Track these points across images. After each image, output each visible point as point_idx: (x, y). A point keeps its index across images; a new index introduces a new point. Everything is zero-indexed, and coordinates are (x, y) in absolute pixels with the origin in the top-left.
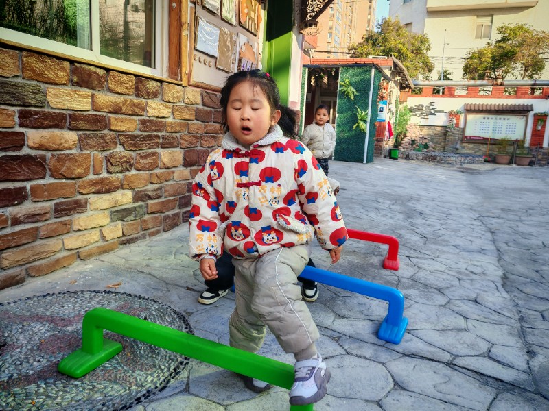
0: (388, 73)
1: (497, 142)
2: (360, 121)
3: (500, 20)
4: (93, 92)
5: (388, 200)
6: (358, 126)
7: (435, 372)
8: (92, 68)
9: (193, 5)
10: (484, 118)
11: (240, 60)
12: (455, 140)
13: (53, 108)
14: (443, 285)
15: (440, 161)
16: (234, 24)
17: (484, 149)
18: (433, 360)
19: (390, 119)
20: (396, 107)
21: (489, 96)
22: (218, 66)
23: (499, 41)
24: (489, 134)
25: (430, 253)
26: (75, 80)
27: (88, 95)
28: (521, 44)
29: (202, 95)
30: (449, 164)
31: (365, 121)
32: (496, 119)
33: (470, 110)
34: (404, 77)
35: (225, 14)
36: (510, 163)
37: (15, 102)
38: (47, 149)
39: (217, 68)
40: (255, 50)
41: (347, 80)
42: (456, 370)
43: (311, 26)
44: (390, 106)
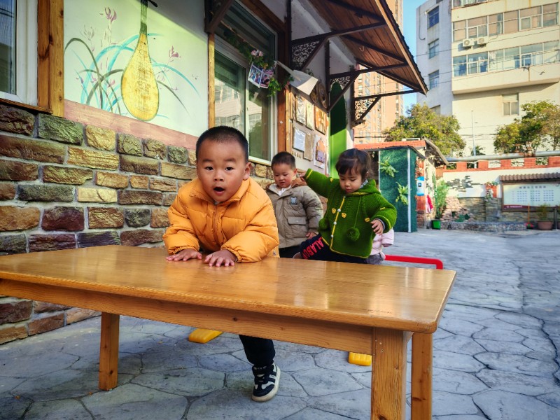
0: (422, 152)
1: (537, 209)
2: (401, 195)
3: (527, 98)
6: (400, 200)
9: (292, 122)
10: (521, 188)
11: (317, 151)
12: (495, 209)
16: (313, 129)
17: (524, 217)
19: (429, 193)
20: (434, 182)
21: (523, 167)
22: (305, 157)
23: (525, 117)
24: (528, 203)
28: (546, 119)
30: (491, 231)
31: (406, 195)
32: (532, 187)
33: (505, 181)
34: (437, 155)
35: (308, 124)
36: (553, 228)
39: (304, 159)
40: (324, 144)
41: (386, 161)
44: (427, 182)
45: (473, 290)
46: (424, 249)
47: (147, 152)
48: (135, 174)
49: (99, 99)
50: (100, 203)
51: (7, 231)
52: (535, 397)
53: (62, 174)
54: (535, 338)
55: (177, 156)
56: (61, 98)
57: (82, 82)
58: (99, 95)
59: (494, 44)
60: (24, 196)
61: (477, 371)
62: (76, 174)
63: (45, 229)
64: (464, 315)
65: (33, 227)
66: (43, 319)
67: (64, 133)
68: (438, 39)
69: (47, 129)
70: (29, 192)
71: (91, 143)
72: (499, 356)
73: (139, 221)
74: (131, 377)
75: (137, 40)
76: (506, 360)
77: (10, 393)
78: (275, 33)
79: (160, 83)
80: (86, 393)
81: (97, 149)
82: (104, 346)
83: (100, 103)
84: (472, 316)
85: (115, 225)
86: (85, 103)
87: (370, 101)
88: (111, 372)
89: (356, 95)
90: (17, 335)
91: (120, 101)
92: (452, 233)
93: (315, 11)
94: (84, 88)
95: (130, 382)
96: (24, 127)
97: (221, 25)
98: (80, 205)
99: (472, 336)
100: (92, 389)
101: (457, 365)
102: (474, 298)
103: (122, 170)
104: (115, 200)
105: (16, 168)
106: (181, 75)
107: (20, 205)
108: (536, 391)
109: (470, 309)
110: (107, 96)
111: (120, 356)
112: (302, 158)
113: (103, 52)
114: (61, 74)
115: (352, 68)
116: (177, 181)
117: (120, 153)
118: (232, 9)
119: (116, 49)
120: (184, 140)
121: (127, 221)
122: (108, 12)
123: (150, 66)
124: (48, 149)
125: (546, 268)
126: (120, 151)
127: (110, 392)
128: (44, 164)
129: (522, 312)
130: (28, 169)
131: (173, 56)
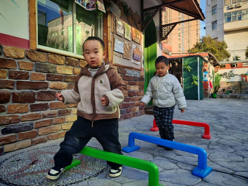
0: (206, 59)
2: (194, 81)
4: (74, 68)
5: (209, 113)
6: (194, 83)
7: (224, 177)
8: (73, 59)
9: (112, 34)
11: (134, 54)
12: (246, 88)
13: (58, 74)
14: (233, 145)
15: (239, 98)
16: (130, 40)
18: (223, 172)
19: (210, 80)
20: (213, 74)
22: (124, 57)
25: (228, 133)
26: (67, 63)
27: (72, 69)
29: (118, 69)
31: (197, 81)
35: (126, 37)
37: (45, 71)
38: (56, 89)
39: (123, 58)
40: (140, 50)
41: (186, 63)
42: (235, 176)
43: (164, 39)
68: (216, 5)
89: (163, 24)
92: (222, 100)
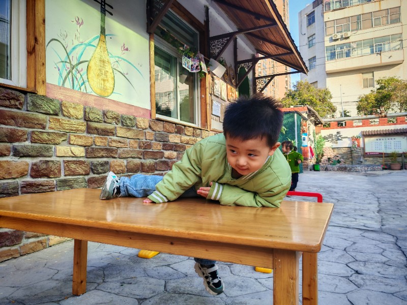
0: (305, 115)
1: (389, 155)
3: (379, 75)
4: (181, 135)
8: (181, 126)
9: (210, 95)
10: (377, 140)
12: (359, 156)
13: (170, 142)
15: (350, 171)
16: (226, 100)
17: (381, 161)
19: (311, 145)
20: (314, 137)
21: (378, 125)
23: (379, 89)
24: (383, 151)
26: (176, 131)
27: (179, 137)
28: (394, 90)
30: (356, 172)
32: (386, 139)
33: (366, 135)
34: (316, 117)
35: (223, 97)
36: (401, 168)
37: (162, 141)
38: (169, 159)
39: (220, 122)
44: (310, 137)
45: (345, 215)
46: (308, 185)
47: (106, 120)
48: (98, 136)
49: (71, 82)
50: (73, 157)
51: (4, 179)
52: (393, 294)
53: (45, 136)
54: (390, 250)
55: (128, 122)
56: (44, 82)
57: (59, 70)
58: (71, 80)
59: (355, 37)
60: (17, 153)
61: (349, 275)
62: (55, 136)
63: (32, 177)
64: (339, 234)
65: (23, 176)
66: (31, 243)
67: (46, 107)
68: (314, 34)
69: (34, 105)
70: (21, 150)
71: (65, 113)
72: (365, 264)
73: (101, 169)
74: (96, 285)
75: (98, 39)
76: (370, 267)
77: (7, 299)
78: (197, 32)
79: (115, 69)
80: (63, 298)
81: (70, 118)
82: (76, 263)
83: (72, 85)
84: (345, 234)
85: (84, 173)
86: (61, 85)
87: (267, 80)
88: (82, 282)
89: (257, 76)
90: (12, 255)
91: (87, 83)
92: (328, 173)
93: (225, 16)
94: (60, 75)
95: (95, 289)
96: (17, 103)
97: (158, 28)
98: (58, 159)
99: (345, 250)
100: (68, 295)
101: (335, 271)
102: (345, 221)
103: (88, 132)
104: (84, 154)
105: (11, 133)
106: (130, 63)
107: (14, 160)
108: (393, 289)
109: (343, 229)
110: (77, 79)
111: (88, 269)
112: (218, 122)
113: (74, 49)
114: (44, 64)
115: (253, 56)
116: (128, 140)
117: (87, 121)
118: (166, 16)
119: (83, 46)
120: (133, 110)
121: (92, 170)
122: (77, 20)
123: (108, 57)
124: (34, 119)
125: (397, 198)
126: (87, 119)
127: (80, 297)
128: (31, 130)
129: (381, 231)
130: (20, 134)
131: (124, 50)
